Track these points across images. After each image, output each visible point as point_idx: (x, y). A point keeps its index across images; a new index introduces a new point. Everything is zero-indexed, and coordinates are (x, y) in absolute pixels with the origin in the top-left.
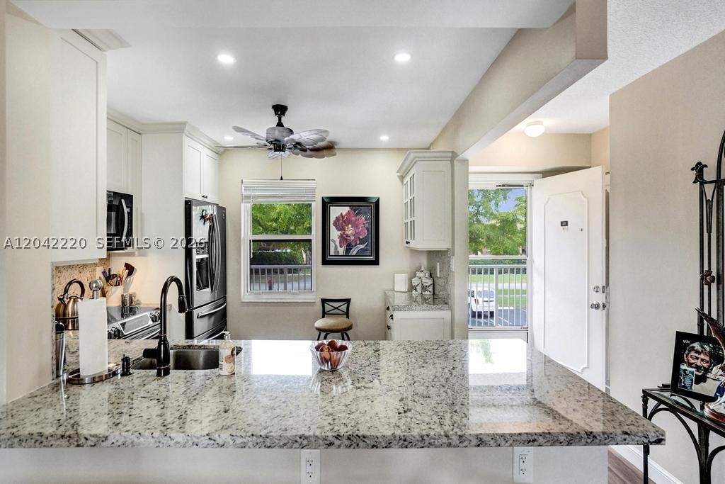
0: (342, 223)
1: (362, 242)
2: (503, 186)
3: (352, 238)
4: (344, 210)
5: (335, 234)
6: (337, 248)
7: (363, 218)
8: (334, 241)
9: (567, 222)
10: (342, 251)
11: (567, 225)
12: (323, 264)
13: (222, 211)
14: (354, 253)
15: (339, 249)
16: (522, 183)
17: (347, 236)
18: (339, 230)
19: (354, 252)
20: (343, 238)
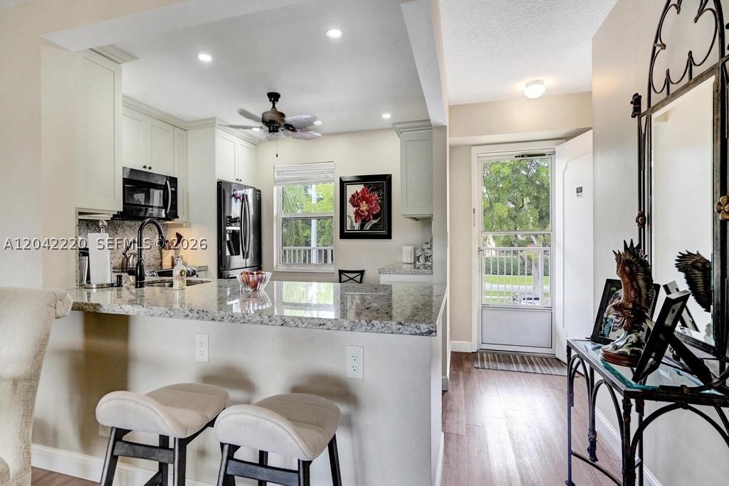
0: (356, 201)
1: (375, 217)
2: (523, 156)
3: (367, 213)
4: (359, 188)
5: (350, 210)
6: (352, 224)
7: (376, 195)
8: (350, 217)
9: (581, 188)
10: (357, 226)
11: (581, 191)
12: (341, 238)
13: (258, 193)
14: (368, 228)
15: (354, 224)
16: (544, 152)
17: (362, 211)
18: (354, 207)
19: (368, 226)
20: (357, 214)
